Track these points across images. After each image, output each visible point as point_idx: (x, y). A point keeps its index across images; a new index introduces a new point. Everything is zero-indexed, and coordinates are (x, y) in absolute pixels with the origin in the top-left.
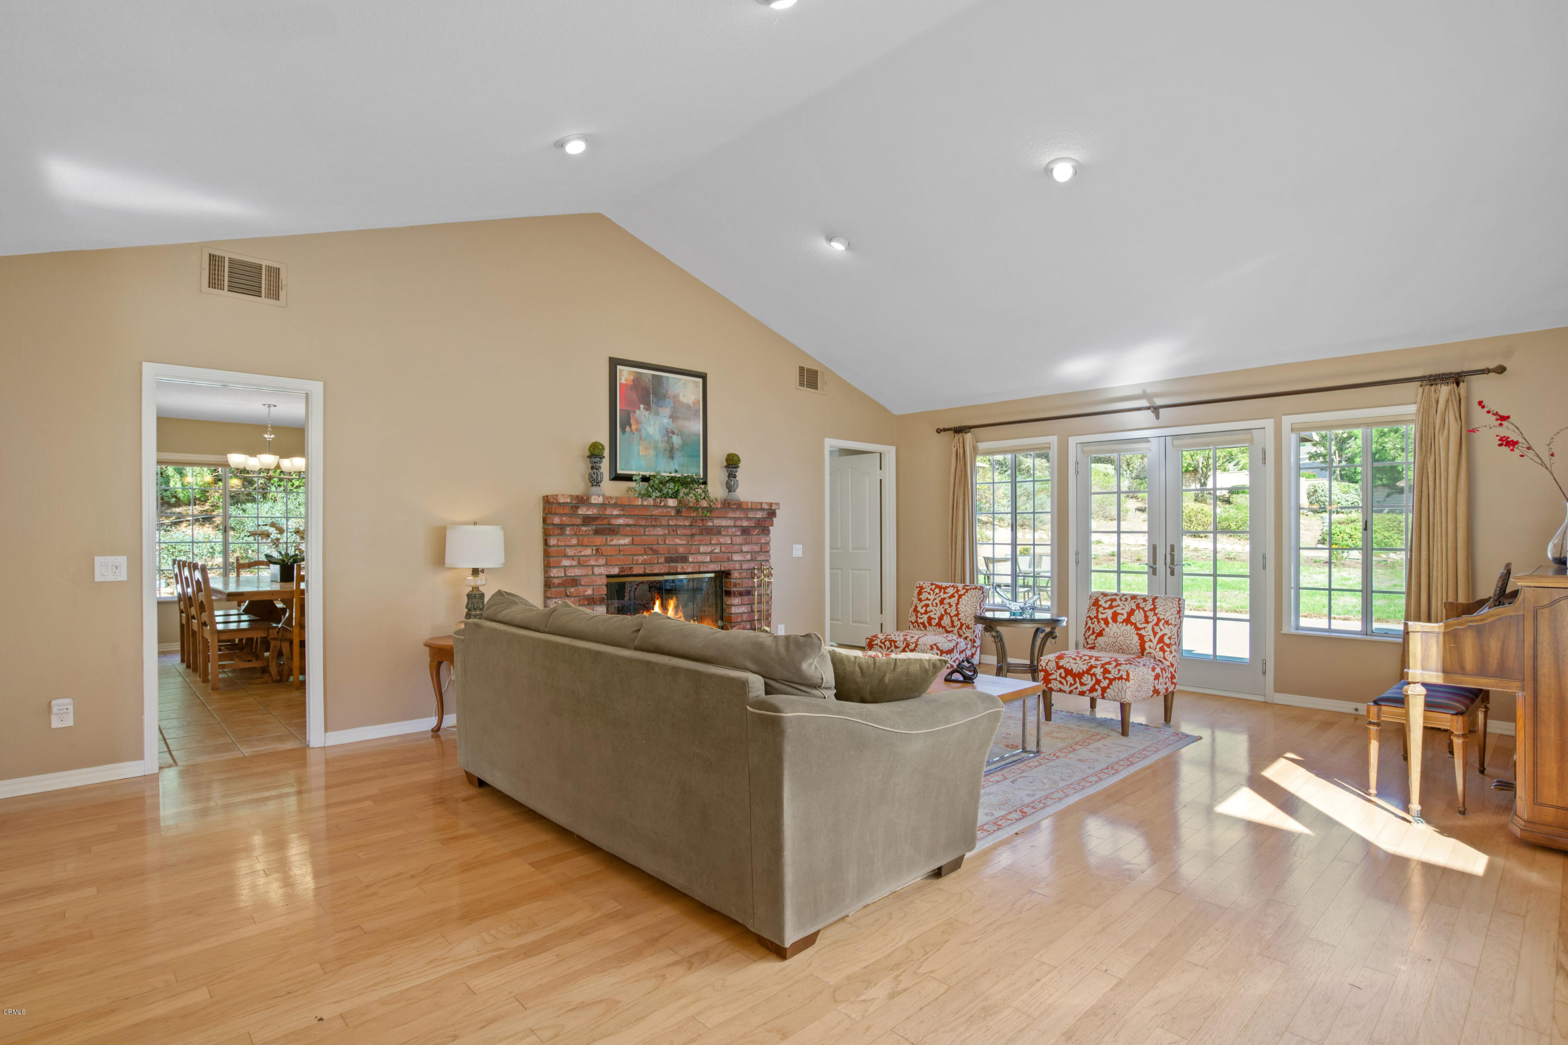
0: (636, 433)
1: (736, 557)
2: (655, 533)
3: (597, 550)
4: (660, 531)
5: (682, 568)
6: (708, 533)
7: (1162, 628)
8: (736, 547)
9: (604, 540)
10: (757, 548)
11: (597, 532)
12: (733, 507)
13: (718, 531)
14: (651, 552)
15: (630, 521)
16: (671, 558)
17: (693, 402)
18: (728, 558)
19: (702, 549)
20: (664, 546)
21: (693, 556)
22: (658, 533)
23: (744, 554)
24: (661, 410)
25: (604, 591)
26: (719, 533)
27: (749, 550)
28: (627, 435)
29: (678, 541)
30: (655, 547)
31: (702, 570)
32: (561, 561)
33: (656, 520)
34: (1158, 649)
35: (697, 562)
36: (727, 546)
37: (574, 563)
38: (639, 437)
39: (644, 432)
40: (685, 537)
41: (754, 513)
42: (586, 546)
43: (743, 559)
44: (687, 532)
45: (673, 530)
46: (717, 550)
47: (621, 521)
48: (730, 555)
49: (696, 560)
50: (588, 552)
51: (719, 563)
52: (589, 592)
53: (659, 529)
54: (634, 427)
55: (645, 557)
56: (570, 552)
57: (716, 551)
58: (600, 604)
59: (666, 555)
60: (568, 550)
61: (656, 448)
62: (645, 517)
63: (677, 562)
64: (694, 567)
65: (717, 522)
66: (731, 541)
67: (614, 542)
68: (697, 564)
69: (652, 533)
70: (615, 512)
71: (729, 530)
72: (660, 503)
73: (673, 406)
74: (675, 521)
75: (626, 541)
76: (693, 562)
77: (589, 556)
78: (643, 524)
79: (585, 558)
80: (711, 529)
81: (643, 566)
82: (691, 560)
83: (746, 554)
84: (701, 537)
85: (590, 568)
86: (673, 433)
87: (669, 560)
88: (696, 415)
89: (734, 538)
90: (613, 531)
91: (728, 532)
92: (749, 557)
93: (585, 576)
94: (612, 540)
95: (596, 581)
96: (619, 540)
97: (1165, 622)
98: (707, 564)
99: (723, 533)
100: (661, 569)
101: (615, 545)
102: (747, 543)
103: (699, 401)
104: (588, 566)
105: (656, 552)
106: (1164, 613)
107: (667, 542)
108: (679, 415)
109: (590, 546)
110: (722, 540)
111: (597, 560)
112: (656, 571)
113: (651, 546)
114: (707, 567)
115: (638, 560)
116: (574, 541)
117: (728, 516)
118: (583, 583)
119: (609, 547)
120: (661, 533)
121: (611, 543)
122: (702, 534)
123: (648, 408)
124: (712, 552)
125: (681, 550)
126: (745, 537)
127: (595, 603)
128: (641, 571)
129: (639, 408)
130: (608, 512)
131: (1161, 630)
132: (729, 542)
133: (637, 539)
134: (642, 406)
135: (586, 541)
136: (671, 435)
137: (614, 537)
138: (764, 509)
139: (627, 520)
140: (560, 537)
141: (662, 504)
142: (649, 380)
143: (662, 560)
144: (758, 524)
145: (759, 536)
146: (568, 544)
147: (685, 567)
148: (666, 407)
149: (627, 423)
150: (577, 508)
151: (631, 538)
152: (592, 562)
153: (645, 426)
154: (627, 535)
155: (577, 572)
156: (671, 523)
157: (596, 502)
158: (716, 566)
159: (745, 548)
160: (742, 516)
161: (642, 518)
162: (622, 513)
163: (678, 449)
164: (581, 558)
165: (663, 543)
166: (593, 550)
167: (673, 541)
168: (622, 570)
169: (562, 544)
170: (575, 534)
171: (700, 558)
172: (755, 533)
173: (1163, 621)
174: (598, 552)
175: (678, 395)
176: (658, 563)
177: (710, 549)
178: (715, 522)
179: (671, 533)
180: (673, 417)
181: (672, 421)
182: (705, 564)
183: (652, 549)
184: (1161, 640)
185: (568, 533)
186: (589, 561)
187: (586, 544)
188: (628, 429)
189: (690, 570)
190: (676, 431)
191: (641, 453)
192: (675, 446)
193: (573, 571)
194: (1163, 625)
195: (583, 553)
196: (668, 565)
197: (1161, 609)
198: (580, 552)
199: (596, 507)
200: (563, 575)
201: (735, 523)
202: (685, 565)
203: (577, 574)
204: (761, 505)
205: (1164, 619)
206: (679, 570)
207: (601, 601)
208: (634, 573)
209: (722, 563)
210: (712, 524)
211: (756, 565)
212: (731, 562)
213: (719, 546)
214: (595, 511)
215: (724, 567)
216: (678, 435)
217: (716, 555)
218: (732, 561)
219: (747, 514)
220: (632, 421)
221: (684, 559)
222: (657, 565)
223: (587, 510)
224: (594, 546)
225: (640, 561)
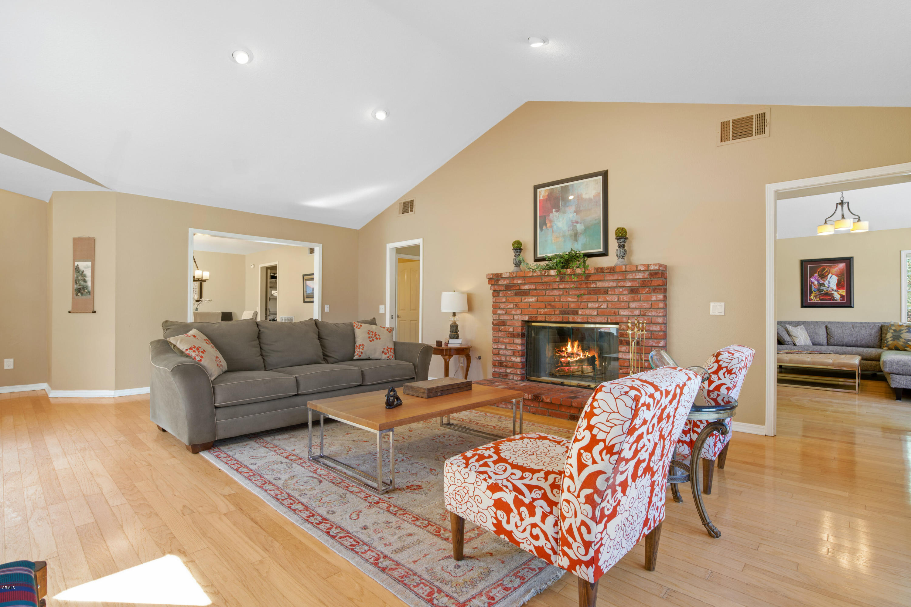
0: (550, 229)
1: (622, 312)
2: (553, 294)
3: (516, 305)
4: (556, 292)
5: (573, 318)
6: (596, 293)
7: (598, 458)
8: (623, 304)
9: (520, 299)
10: (646, 305)
11: (516, 294)
12: (606, 271)
13: (605, 291)
14: (550, 307)
15: (533, 287)
16: (564, 311)
17: (594, 196)
18: (614, 313)
19: (590, 305)
20: (560, 303)
21: (582, 310)
22: (555, 294)
23: (631, 310)
24: (567, 209)
25: (519, 329)
26: (606, 292)
27: (637, 306)
28: (543, 231)
29: (570, 299)
30: (553, 303)
31: (590, 321)
32: (497, 311)
33: (549, 285)
34: (582, 499)
35: (585, 315)
36: (614, 303)
37: (504, 312)
38: (552, 231)
39: (555, 227)
40: (576, 297)
41: (634, 275)
42: (511, 302)
43: (630, 314)
44: (577, 292)
45: (566, 292)
46: (604, 306)
47: (527, 287)
48: (617, 310)
49: (584, 314)
50: (511, 306)
51: (607, 317)
52: (511, 330)
53: (556, 291)
54: (548, 225)
55: (546, 310)
56: (502, 306)
57: (602, 307)
58: (517, 337)
59: (560, 309)
60: (501, 305)
61: (564, 236)
62: (542, 283)
63: (569, 314)
64: (583, 318)
65: (600, 284)
66: (618, 299)
67: (526, 300)
68: (586, 316)
69: (550, 294)
70: (519, 282)
71: (616, 290)
72: (545, 273)
73: (576, 203)
74: (563, 285)
75: (533, 299)
76: (581, 315)
77: (512, 308)
78: (541, 288)
79: (510, 310)
80: (599, 290)
81: (544, 316)
82: (580, 313)
83: (633, 310)
84: (589, 296)
85: (512, 315)
86: (577, 222)
87: (563, 313)
88: (596, 205)
89: (621, 297)
90: (526, 293)
91: (615, 292)
92: (637, 312)
93: (509, 320)
94: (525, 299)
95: (515, 323)
96: (529, 299)
97: (606, 447)
98: (595, 317)
99: (610, 293)
100: (557, 319)
101: (526, 302)
102: (634, 301)
103: (600, 193)
104: (512, 314)
105: (553, 307)
106: (607, 429)
107: (562, 300)
108: (582, 209)
109: (512, 302)
110: (608, 299)
111: (516, 311)
112: (553, 320)
113: (550, 303)
114: (594, 319)
115: (541, 312)
116: (504, 300)
117: (606, 279)
118: (508, 324)
119: (523, 303)
120: (557, 294)
121: (524, 301)
122: (590, 294)
123: (558, 210)
124: (599, 307)
125: (572, 306)
126: (633, 295)
127: (514, 337)
128: (543, 319)
129: (552, 212)
130: (515, 282)
131: (594, 462)
132: (616, 300)
133: (540, 298)
134: (554, 210)
135: (510, 300)
136: (575, 224)
137: (526, 297)
138: (640, 270)
139: (530, 286)
140: (497, 298)
141: (546, 274)
142: (559, 191)
143: (558, 312)
144: (644, 284)
145: (649, 295)
146: (501, 301)
147: (576, 318)
148: (571, 205)
149: (544, 223)
150: (498, 280)
151: (536, 298)
152: (513, 312)
153: (555, 222)
154: (535, 296)
155: (505, 317)
156: (561, 287)
157: (505, 276)
158: (603, 318)
159: (633, 305)
160: (619, 278)
161: (540, 285)
162: (523, 282)
163: (581, 233)
164: (508, 310)
165: (559, 301)
166: (514, 305)
167: (566, 299)
168: (530, 317)
169: (498, 301)
170: (504, 296)
171: (588, 312)
172: (644, 292)
173: (601, 445)
174: (517, 307)
175: (581, 194)
176: (554, 314)
177: (597, 305)
178: (598, 284)
179: (564, 294)
180: (577, 212)
181: (577, 215)
182: (593, 317)
183: (550, 305)
184: (590, 481)
185: (501, 295)
186: (511, 311)
187: (510, 301)
188: (544, 227)
189: (579, 320)
190: (579, 221)
191: (553, 241)
192: (578, 231)
193: (503, 317)
194: (601, 453)
195: (508, 307)
196: (561, 316)
197: (603, 418)
198: (507, 306)
199: (508, 279)
200: (498, 319)
201: (617, 284)
202: (575, 317)
203: (505, 319)
204: (637, 267)
205: (604, 441)
206: (571, 320)
207: (517, 336)
208: (538, 320)
209: (609, 317)
210: (595, 286)
211: (646, 320)
212: (619, 316)
213: (606, 303)
214: (508, 282)
215: (611, 320)
216: (581, 223)
217: (603, 310)
218: (619, 314)
219: (626, 276)
220: (547, 222)
221: (575, 313)
222: (554, 316)
223: (504, 282)
224: (515, 302)
225: (542, 312)
